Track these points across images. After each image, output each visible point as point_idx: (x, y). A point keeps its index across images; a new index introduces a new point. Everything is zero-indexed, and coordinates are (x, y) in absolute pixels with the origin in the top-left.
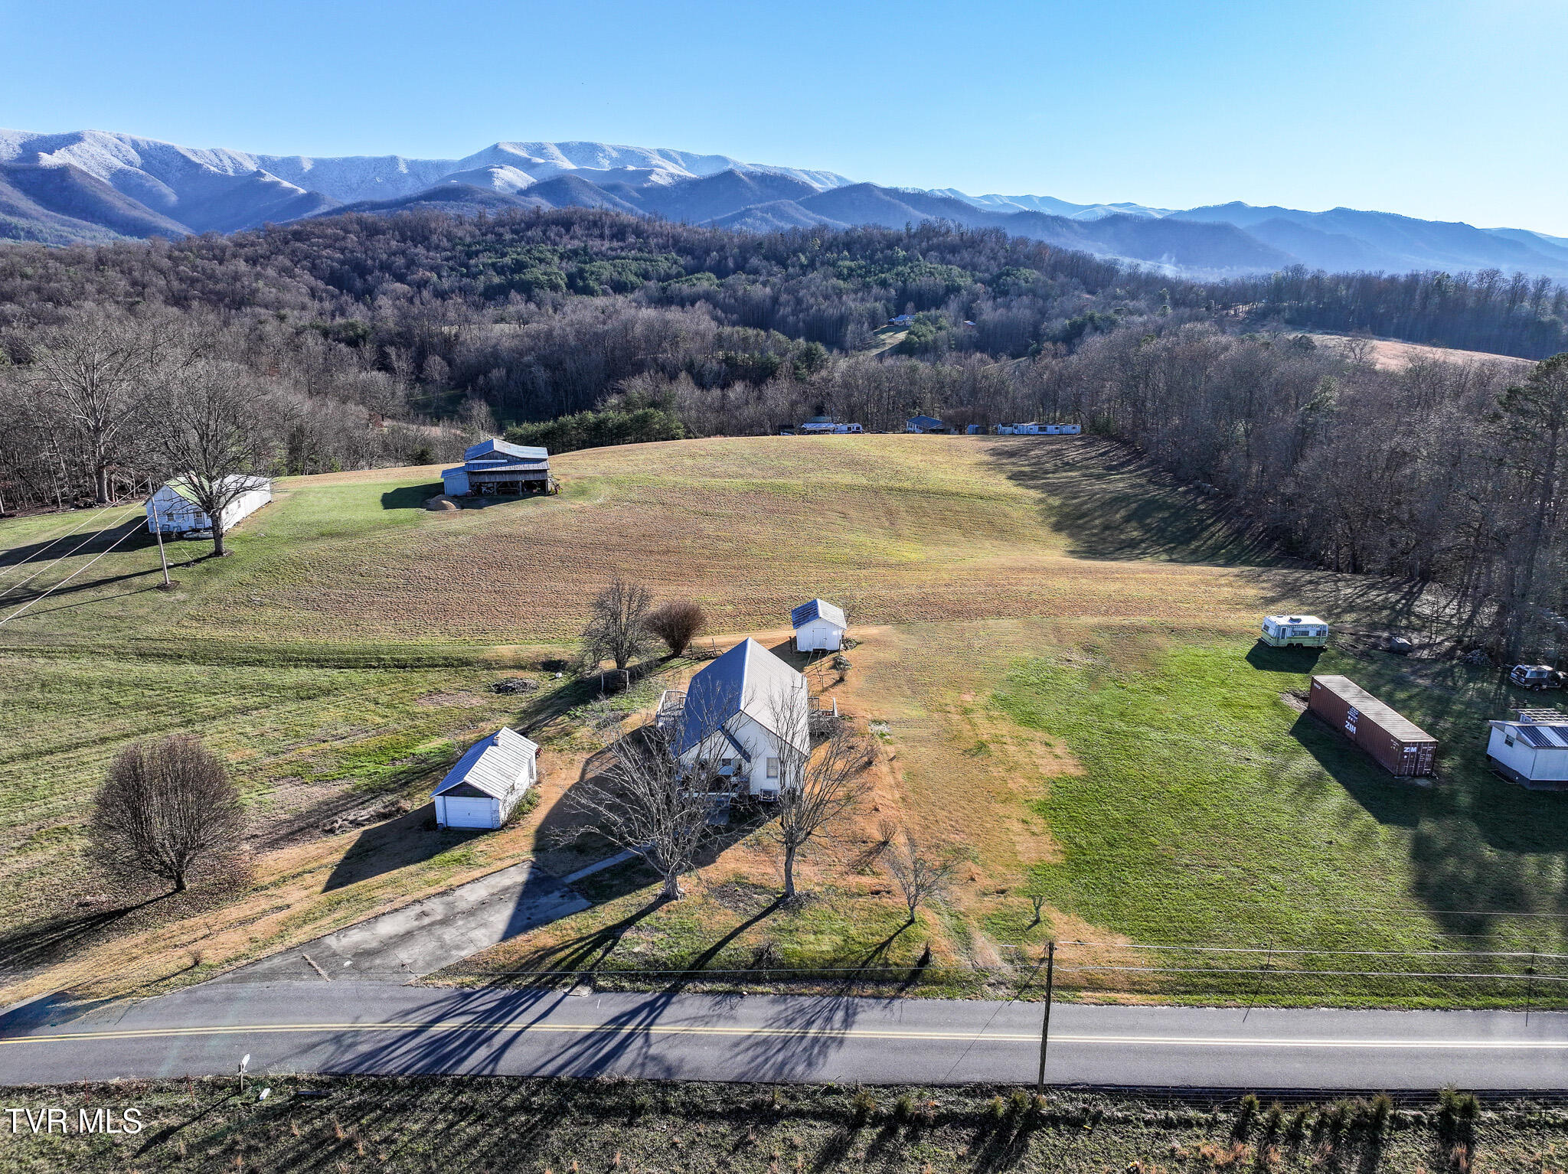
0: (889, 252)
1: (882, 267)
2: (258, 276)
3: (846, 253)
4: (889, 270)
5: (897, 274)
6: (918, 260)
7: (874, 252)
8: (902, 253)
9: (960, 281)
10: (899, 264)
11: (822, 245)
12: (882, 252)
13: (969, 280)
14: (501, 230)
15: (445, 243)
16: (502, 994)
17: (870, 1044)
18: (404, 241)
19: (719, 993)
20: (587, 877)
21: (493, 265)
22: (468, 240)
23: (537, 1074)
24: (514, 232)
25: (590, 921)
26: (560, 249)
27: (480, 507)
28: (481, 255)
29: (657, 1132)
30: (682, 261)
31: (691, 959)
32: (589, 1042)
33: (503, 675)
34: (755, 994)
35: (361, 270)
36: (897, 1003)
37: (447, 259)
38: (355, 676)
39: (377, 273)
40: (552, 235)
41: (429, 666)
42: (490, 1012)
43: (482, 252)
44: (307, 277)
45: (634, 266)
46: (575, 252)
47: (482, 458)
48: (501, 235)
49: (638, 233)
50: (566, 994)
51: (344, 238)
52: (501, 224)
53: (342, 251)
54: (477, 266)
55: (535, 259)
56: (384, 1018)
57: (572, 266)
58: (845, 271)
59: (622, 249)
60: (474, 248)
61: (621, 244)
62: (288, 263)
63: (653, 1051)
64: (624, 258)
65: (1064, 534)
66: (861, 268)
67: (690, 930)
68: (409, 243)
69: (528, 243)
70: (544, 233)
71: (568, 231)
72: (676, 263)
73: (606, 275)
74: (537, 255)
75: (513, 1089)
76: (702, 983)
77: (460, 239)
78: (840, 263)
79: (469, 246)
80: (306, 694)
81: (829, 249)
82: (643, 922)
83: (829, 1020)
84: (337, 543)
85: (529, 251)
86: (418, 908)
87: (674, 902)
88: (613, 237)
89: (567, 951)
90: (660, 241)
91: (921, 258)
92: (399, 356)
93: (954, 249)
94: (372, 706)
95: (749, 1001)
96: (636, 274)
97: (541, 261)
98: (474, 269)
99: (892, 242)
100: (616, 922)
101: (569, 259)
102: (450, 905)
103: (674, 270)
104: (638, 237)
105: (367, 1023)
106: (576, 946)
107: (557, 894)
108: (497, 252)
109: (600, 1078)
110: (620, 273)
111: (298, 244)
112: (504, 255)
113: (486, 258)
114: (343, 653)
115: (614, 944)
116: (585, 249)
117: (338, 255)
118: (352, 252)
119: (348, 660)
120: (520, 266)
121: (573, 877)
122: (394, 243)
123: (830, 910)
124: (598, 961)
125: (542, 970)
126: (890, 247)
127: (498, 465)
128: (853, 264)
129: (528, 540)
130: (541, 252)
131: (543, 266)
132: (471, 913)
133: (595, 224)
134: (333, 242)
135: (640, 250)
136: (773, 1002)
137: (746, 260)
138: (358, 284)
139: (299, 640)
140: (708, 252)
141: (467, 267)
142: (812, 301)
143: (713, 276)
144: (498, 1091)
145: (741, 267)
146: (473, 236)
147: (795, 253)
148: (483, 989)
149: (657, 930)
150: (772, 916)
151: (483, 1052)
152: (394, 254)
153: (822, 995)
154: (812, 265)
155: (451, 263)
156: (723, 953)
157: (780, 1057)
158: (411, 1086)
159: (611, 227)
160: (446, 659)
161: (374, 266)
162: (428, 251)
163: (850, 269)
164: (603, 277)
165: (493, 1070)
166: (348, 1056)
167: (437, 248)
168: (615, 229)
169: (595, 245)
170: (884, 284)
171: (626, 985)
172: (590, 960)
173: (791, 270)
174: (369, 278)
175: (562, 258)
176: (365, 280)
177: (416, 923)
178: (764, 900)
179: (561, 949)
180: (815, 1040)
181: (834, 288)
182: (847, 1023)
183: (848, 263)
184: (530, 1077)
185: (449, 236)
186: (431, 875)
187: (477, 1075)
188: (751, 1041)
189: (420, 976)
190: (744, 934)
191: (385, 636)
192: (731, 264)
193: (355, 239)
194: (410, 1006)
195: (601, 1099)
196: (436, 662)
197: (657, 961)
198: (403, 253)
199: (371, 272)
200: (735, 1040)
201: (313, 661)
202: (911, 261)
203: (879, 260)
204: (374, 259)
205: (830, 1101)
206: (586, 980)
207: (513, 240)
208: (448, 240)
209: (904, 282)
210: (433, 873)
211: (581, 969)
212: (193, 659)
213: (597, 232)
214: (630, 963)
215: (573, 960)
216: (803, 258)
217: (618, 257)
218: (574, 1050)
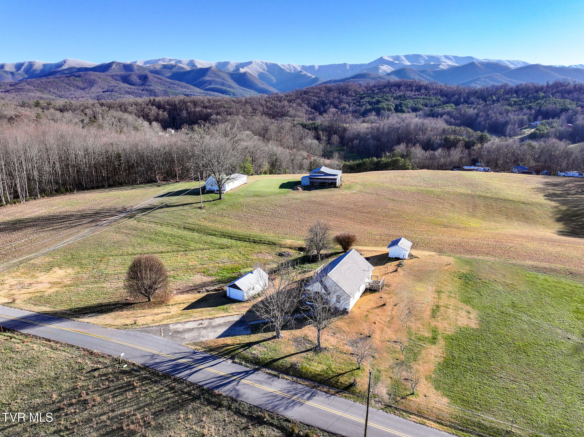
0: (536, 94)
1: (531, 101)
2: (290, 106)
3: (515, 95)
4: (534, 102)
5: (537, 104)
6: (550, 97)
7: (528, 94)
8: (542, 94)
9: (569, 106)
10: (540, 99)
11: (504, 92)
12: (532, 94)
13: (574, 106)
14: (374, 89)
15: (353, 94)
16: (205, 355)
17: (313, 408)
18: (339, 93)
19: (272, 375)
20: (256, 324)
21: (369, 102)
22: (362, 93)
23: (198, 384)
24: (379, 89)
25: (247, 339)
26: (395, 95)
27: (310, 190)
28: (365, 98)
29: (222, 415)
30: (442, 99)
31: (269, 360)
32: (220, 378)
33: (283, 250)
34: (284, 378)
35: (323, 104)
36: (333, 397)
37: (353, 100)
38: (239, 243)
39: (329, 105)
40: (393, 90)
41: (263, 243)
42: (198, 360)
43: (366, 97)
44: (306, 106)
45: (422, 101)
46: (400, 97)
47: (316, 173)
48: (374, 91)
49: (426, 88)
50: (224, 361)
51: (320, 93)
52: (374, 86)
53: (318, 98)
54: (363, 102)
55: (384, 99)
56: (168, 353)
57: (398, 102)
58: (513, 103)
59: (418, 95)
60: (363, 96)
61: (418, 93)
62: (301, 102)
63: (237, 388)
64: (418, 99)
65: (561, 223)
66: (520, 101)
67: (276, 350)
68: (341, 94)
69: (383, 93)
70: (390, 89)
71: (399, 88)
72: (439, 100)
73: (410, 105)
74: (385, 98)
75: (189, 386)
76: (268, 370)
77: (359, 92)
78: (511, 99)
79: (362, 95)
80: (222, 247)
81: (507, 93)
82: (262, 344)
83: (303, 395)
84: (257, 199)
85: (383, 97)
86: (201, 322)
87: (277, 339)
88: (416, 90)
89: (232, 347)
90: (435, 91)
91: (551, 96)
92: (323, 134)
93: (569, 92)
94: (238, 254)
95: (280, 380)
96: (422, 105)
97: (386, 100)
98: (362, 103)
99: (538, 90)
100: (254, 341)
101: (397, 99)
102: (210, 323)
103: (438, 103)
104: (426, 90)
105: (163, 354)
106: (236, 346)
107: (244, 327)
108: (371, 97)
109: (215, 391)
110: (416, 104)
111: (305, 95)
112: (373, 98)
113: (366, 99)
114: (239, 235)
115: (248, 348)
116: (404, 95)
117: (317, 99)
118: (322, 98)
119: (240, 238)
120: (378, 102)
121: (252, 323)
122: (336, 94)
123: (330, 356)
124: (239, 353)
125: (221, 350)
126: (537, 92)
127: (319, 176)
128: (517, 100)
129: (320, 204)
130: (387, 97)
131: (387, 102)
132: (214, 327)
133: (410, 85)
134: (316, 95)
135: (426, 95)
136: (289, 383)
137: (469, 98)
138: (322, 109)
139: (229, 229)
140: (453, 95)
141: (359, 102)
142: (494, 115)
143: (453, 105)
144: (184, 385)
145: (466, 102)
146: (364, 91)
147: (491, 95)
148: (201, 352)
149: (265, 347)
150: (307, 353)
151: (188, 372)
152: (335, 98)
153: (307, 386)
154: (498, 100)
155: (354, 101)
156: (281, 361)
157: (277, 403)
158: (162, 376)
159: (416, 87)
160: (269, 242)
161: (328, 103)
162: (347, 97)
163: (515, 102)
164: (409, 106)
165: (187, 379)
166: (152, 362)
167: (351, 96)
168: (417, 87)
169: (408, 93)
170: (530, 108)
171: (243, 363)
172: (237, 352)
173: (488, 102)
174: (326, 107)
175: (395, 99)
176: (324, 108)
177: (197, 326)
178: (309, 346)
179: (231, 346)
180: (294, 401)
181: (505, 110)
182: (309, 399)
183: (514, 99)
184: (196, 384)
185: (355, 92)
186: (212, 312)
187: (181, 379)
188: (271, 394)
189: (187, 343)
190: (293, 357)
191: (255, 231)
192: (462, 100)
193: (323, 93)
194: (178, 351)
195: (212, 398)
196: (266, 242)
197: (257, 358)
198: (339, 98)
199: (326, 105)
200: (265, 392)
201: (230, 237)
202: (546, 98)
203: (530, 97)
204: (328, 100)
205: (285, 424)
206: (232, 358)
207: (378, 92)
208: (355, 93)
209: (540, 107)
210: (214, 311)
211: (233, 354)
212: (197, 231)
213: (410, 89)
214: (249, 356)
215: (232, 350)
216: (494, 98)
217: (416, 98)
218: (214, 380)
